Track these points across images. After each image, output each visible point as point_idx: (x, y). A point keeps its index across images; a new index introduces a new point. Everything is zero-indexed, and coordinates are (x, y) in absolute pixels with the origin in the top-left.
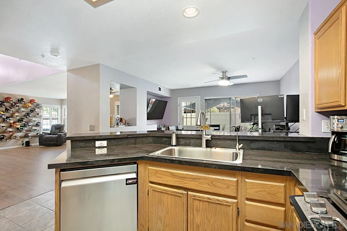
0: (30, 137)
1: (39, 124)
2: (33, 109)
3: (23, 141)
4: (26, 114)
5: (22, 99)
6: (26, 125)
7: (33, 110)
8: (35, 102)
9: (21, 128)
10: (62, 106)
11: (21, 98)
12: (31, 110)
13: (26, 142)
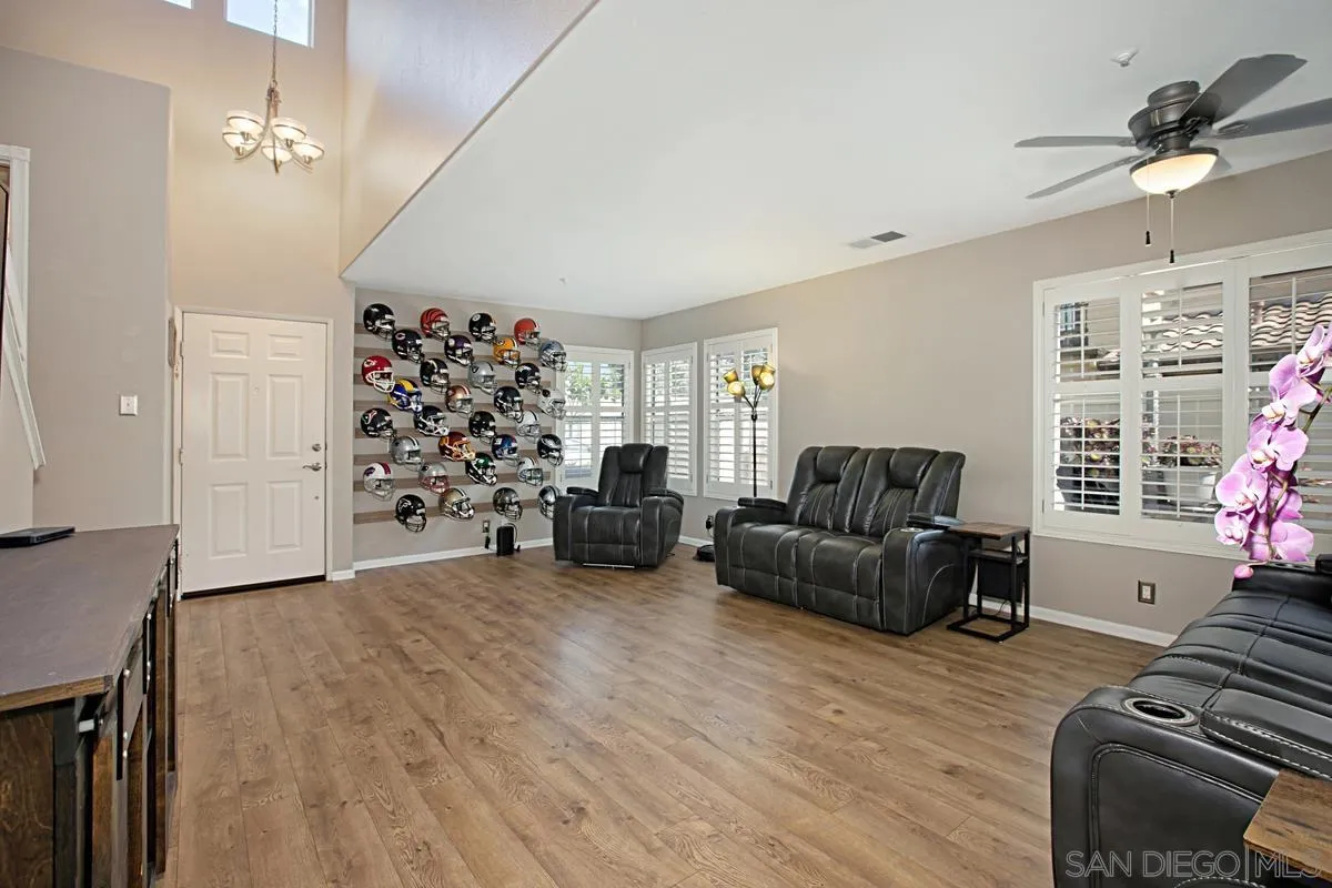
0: (515, 508)
1: (551, 444)
2: (528, 368)
3: (486, 525)
4: (500, 394)
5: (485, 319)
6: (498, 447)
7: (525, 371)
8: (536, 334)
9: (482, 461)
10: (643, 353)
11: (482, 315)
12: (518, 374)
13: (501, 531)
